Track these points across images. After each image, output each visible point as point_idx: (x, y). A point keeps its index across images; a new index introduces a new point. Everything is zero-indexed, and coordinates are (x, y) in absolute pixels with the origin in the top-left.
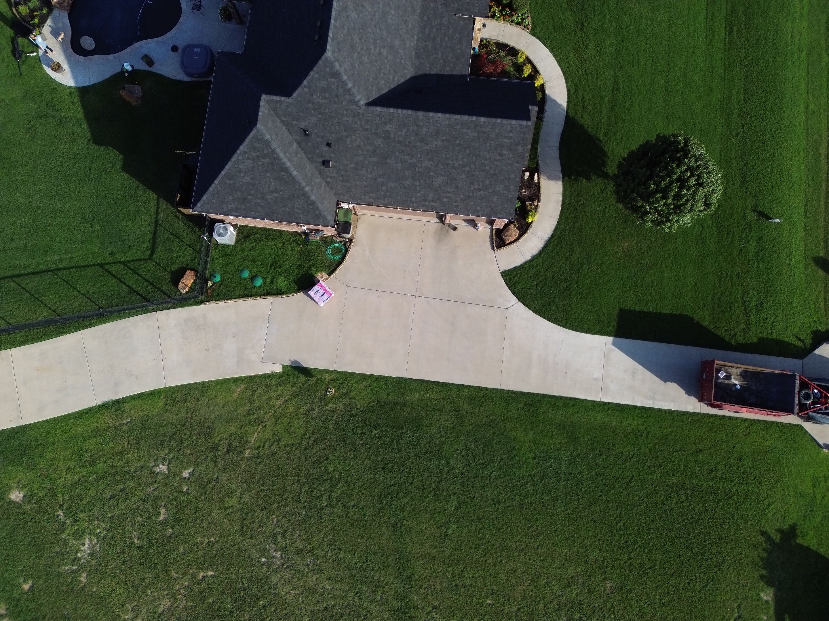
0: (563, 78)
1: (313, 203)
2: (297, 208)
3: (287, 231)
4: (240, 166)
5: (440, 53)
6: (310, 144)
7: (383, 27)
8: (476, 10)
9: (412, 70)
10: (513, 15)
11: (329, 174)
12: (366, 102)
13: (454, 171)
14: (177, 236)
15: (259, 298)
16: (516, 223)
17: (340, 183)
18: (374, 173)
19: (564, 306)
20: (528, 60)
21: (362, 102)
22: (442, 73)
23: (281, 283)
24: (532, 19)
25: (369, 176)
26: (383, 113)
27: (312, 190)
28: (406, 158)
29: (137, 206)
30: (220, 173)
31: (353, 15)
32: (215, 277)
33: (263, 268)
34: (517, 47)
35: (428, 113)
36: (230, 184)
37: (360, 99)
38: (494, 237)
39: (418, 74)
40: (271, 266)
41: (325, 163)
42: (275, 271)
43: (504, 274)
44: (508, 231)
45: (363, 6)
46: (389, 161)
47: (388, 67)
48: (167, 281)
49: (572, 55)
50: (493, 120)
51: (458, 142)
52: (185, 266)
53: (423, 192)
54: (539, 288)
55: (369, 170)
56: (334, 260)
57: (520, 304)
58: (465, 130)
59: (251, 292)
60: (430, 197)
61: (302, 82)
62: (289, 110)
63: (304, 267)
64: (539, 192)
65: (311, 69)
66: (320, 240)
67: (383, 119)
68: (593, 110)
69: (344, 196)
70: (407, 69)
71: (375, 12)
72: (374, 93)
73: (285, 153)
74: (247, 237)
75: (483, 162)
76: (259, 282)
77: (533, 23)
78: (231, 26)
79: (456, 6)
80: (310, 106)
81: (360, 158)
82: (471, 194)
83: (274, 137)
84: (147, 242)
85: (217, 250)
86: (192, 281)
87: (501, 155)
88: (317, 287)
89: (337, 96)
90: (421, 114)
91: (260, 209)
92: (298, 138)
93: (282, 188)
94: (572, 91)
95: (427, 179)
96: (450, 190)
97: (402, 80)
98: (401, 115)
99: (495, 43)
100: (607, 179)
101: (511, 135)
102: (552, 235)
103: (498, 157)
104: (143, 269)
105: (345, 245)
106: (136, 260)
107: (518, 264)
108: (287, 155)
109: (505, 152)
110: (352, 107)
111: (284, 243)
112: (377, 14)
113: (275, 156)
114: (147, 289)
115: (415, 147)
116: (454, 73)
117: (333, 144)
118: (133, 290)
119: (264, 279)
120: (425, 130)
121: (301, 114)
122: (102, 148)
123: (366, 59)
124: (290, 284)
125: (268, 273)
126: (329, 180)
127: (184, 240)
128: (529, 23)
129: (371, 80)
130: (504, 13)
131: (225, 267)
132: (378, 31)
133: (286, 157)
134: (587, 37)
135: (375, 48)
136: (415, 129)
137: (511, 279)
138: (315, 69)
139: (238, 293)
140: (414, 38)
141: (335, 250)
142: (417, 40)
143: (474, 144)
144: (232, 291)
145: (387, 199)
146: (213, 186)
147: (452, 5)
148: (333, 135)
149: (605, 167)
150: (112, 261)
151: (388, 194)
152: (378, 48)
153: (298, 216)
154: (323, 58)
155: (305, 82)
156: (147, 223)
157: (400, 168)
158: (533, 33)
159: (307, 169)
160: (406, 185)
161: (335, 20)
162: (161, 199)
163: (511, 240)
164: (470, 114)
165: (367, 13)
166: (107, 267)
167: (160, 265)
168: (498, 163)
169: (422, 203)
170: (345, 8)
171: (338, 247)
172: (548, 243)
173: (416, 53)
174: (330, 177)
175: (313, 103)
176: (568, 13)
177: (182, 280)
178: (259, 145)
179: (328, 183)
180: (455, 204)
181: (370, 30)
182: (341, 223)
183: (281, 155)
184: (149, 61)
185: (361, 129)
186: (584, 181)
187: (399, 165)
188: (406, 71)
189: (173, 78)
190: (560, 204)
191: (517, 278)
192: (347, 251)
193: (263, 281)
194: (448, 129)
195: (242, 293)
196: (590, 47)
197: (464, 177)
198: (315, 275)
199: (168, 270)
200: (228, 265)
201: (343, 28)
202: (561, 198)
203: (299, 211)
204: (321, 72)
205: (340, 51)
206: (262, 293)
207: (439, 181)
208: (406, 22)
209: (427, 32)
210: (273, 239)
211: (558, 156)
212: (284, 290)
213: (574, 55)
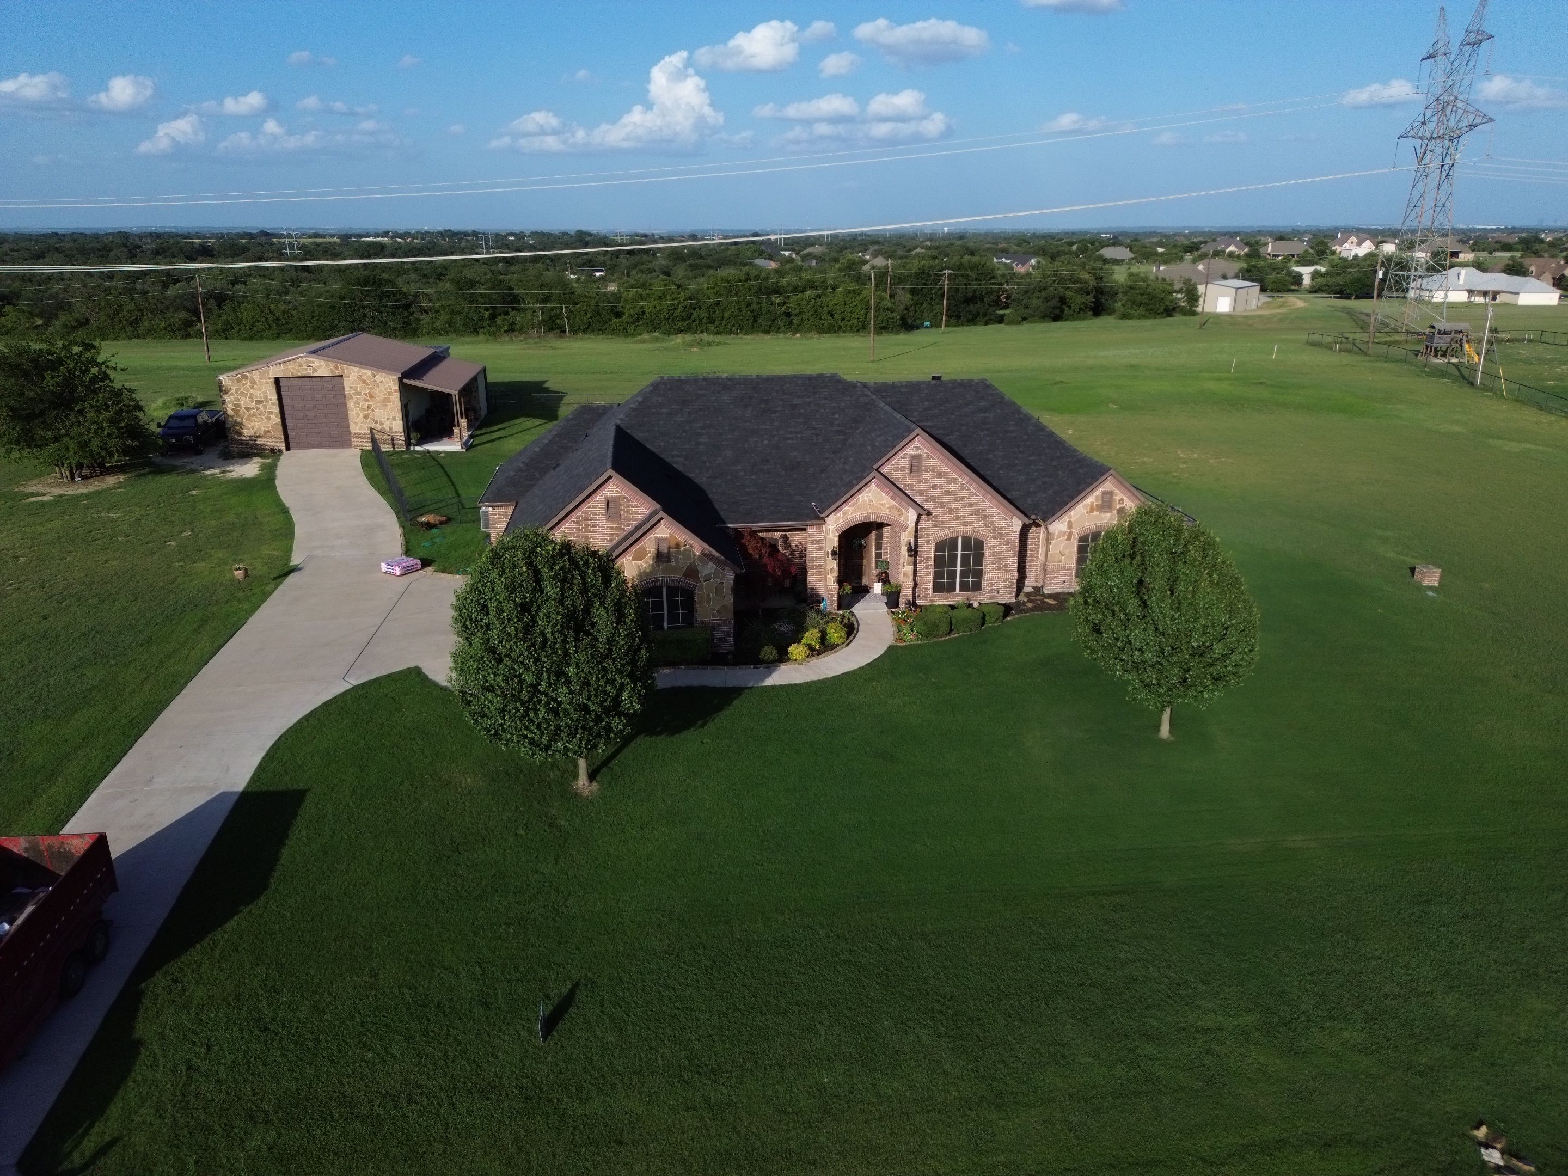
0: (824, 678)
9: (703, 479)
12: (621, 424)
21: (619, 421)
24: (918, 645)
39: (702, 487)
42: (442, 549)
43: (416, 668)
47: (687, 447)
57: (349, 687)
63: (448, 559)
70: (701, 473)
77: (911, 645)
97: (678, 467)
107: (429, 677)
125: (440, 546)
128: (908, 642)
158: (891, 648)
161: (703, 380)
165: (740, 413)
188: (697, 471)
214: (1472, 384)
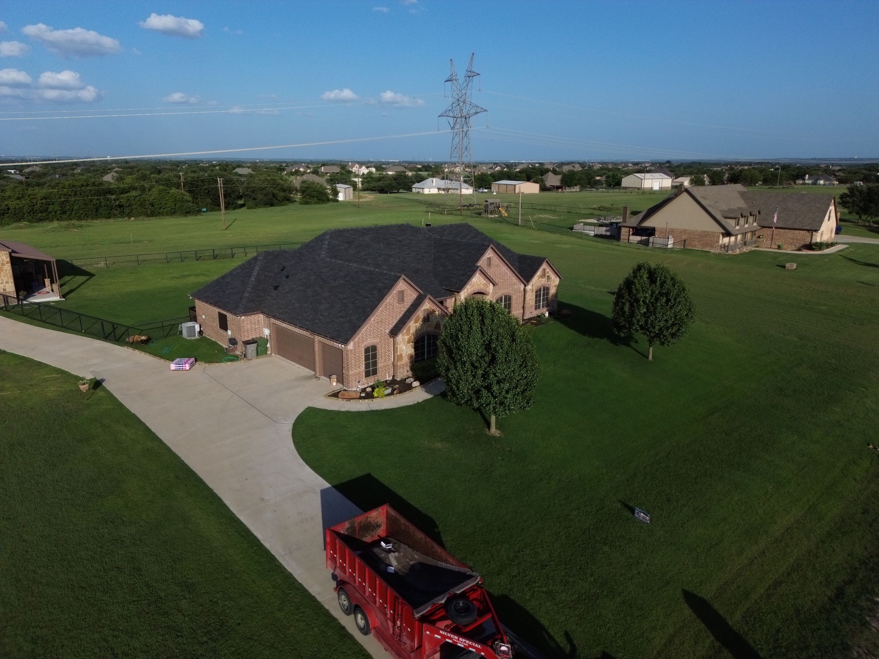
1: (243, 298)
4: (234, 272)
6: (279, 275)
7: (382, 257)
8: (457, 286)
13: (337, 301)
16: (363, 393)
17: (271, 301)
18: (294, 297)
21: (323, 256)
25: (290, 298)
28: (318, 289)
31: (367, 239)
32: (152, 343)
36: (220, 281)
41: (276, 287)
43: (310, 408)
44: (351, 393)
45: (379, 243)
46: (307, 290)
51: (353, 282)
57: (291, 425)
59: (154, 353)
60: (310, 317)
69: (266, 309)
76: (166, 352)
82: (334, 319)
83: (265, 261)
85: (176, 338)
89: (315, 251)
91: (217, 298)
93: (238, 287)
96: (325, 314)
102: (383, 410)
107: (330, 409)
112: (385, 252)
113: (254, 268)
117: (289, 277)
131: (165, 343)
132: (377, 255)
133: (259, 271)
137: (309, 413)
141: (229, 359)
147: (444, 283)
148: (294, 271)
151: (289, 311)
154: (325, 232)
160: (304, 307)
163: (345, 397)
165: (378, 246)
168: (366, 299)
172: (373, 412)
174: (271, 296)
179: (266, 299)
180: (320, 325)
181: (371, 250)
183: (257, 268)
185: (310, 269)
190: (415, 403)
194: (353, 274)
197: (340, 306)
200: (168, 343)
201: (353, 235)
202: (419, 401)
204: (318, 239)
205: (338, 236)
214: (517, 225)
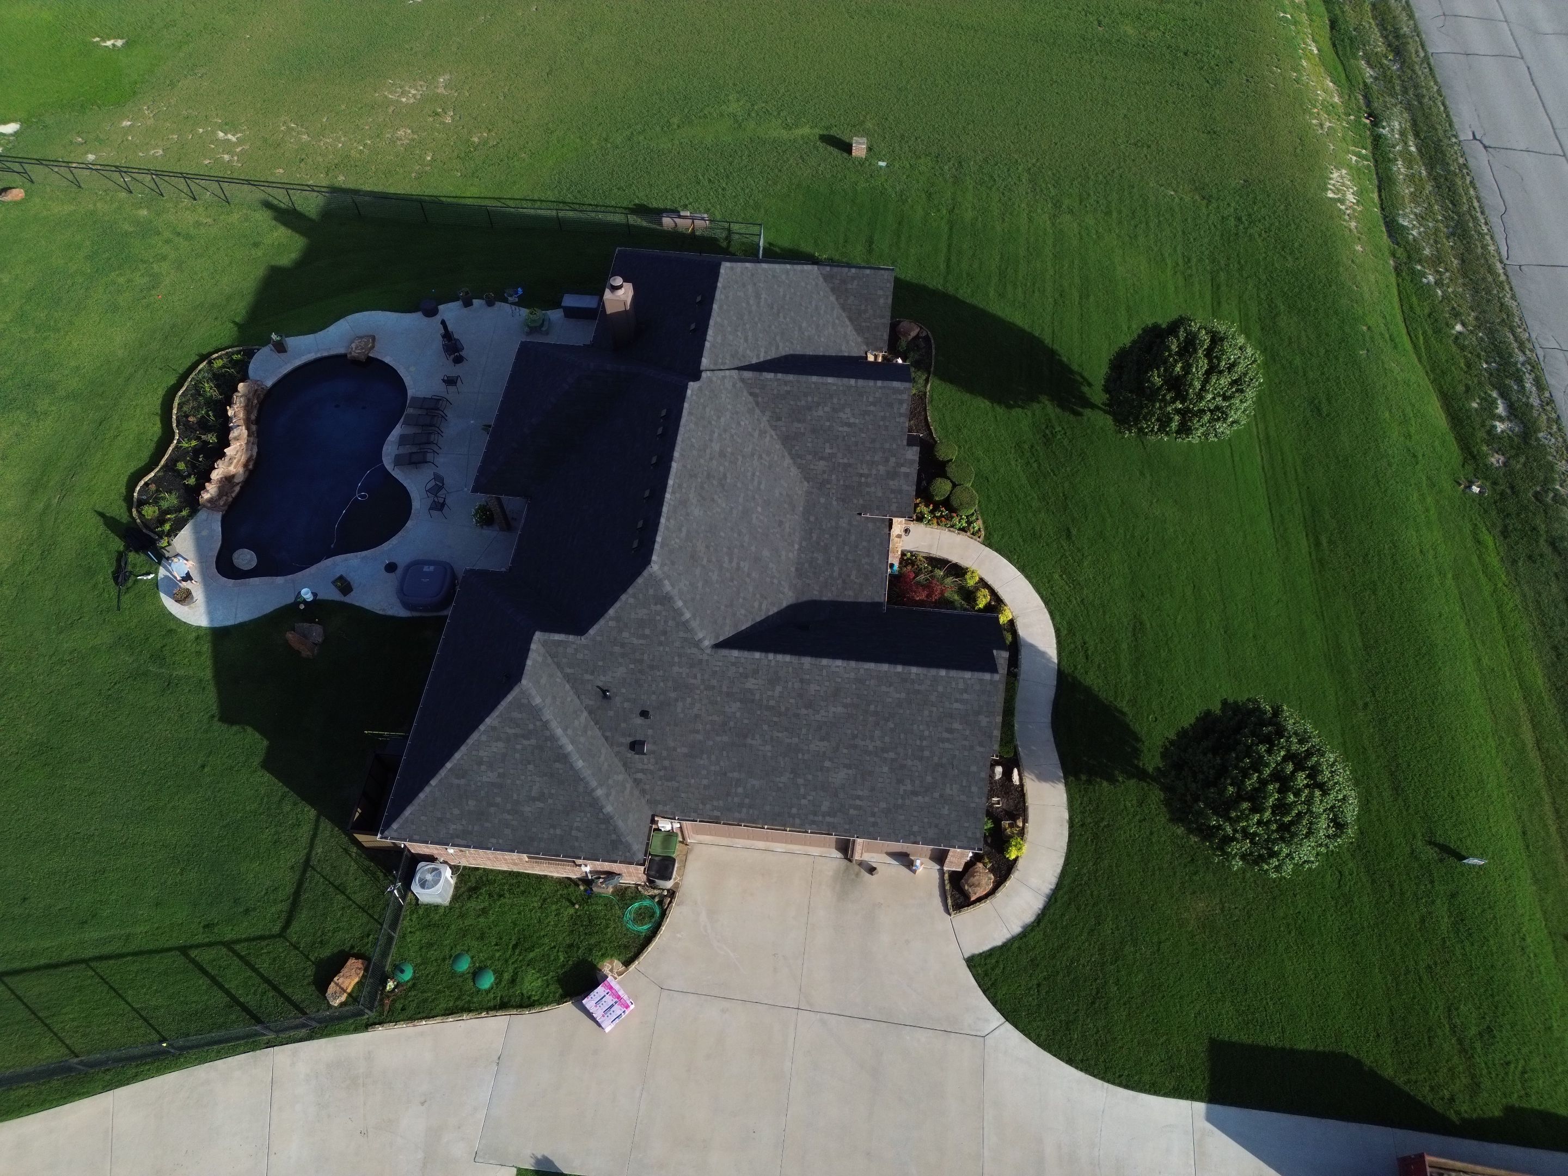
0: (1046, 610)
1: (608, 820)
2: (578, 829)
3: (552, 877)
4: (482, 753)
5: (836, 569)
6: (611, 713)
7: (744, 531)
8: (894, 508)
9: (790, 594)
10: (952, 517)
11: (640, 766)
12: (713, 642)
13: (868, 758)
14: (340, 889)
15: (484, 1014)
16: (987, 860)
17: (659, 783)
18: (722, 764)
19: (1098, 1031)
20: (983, 583)
21: (707, 643)
22: (840, 599)
23: (531, 983)
24: (984, 523)
25: (713, 768)
26: (743, 660)
27: (608, 795)
28: (780, 735)
29: (277, 833)
30: (442, 765)
31: (697, 512)
32: (402, 971)
33: (498, 951)
34: (964, 563)
35: (819, 660)
36: (458, 786)
37: (704, 638)
38: (948, 887)
39: (800, 601)
40: (515, 947)
41: (636, 746)
42: (521, 958)
43: (973, 963)
44: (974, 877)
45: (713, 500)
46: (749, 741)
47: (751, 589)
48: (306, 982)
49: (1056, 576)
50: (933, 672)
51: (872, 707)
52: (347, 949)
53: (810, 798)
54: (1043, 992)
55: (713, 758)
56: (638, 934)
57: (1008, 1026)
58: (884, 688)
59: (469, 1002)
60: (825, 807)
61: (606, 611)
62: (580, 656)
63: (579, 948)
64: (1024, 802)
65: (624, 590)
66: (613, 893)
67: (741, 670)
68: (1105, 662)
69: (665, 805)
70: (783, 593)
71: (732, 508)
72: (727, 628)
73: (565, 729)
74: (474, 890)
75: (918, 742)
76: (487, 981)
77: (986, 528)
78: (490, 533)
79: (861, 502)
80: (617, 649)
81: (700, 737)
82: (900, 801)
83: (548, 701)
84: (282, 901)
85: (415, 916)
86: (357, 980)
87: (950, 731)
88: (600, 990)
89: (664, 633)
90: (807, 661)
91: (507, 831)
92: (591, 703)
93: (553, 791)
94: (1064, 632)
95: (819, 773)
96: (860, 793)
97: (773, 610)
98: (773, 664)
99: (926, 558)
100: (1145, 781)
101: (965, 696)
102: (1057, 884)
103: (946, 735)
104: (264, 957)
105: (660, 903)
106: (254, 939)
107: (998, 942)
108: (570, 732)
109: (956, 726)
110: (689, 651)
111: (545, 900)
112: (735, 512)
113: (548, 733)
114: (265, 997)
115: (797, 716)
116: (860, 600)
117: (651, 713)
118: (234, 999)
119: (499, 974)
120: (813, 688)
121: (600, 663)
122: (235, 728)
123: (715, 577)
124: (548, 986)
125: (506, 961)
126: (640, 776)
127: (353, 897)
128: (979, 529)
129: (723, 607)
130: (938, 514)
131: (424, 950)
132: (735, 535)
133: (567, 735)
134: (1079, 550)
135: (731, 561)
136: (797, 685)
137: (986, 975)
138: (631, 590)
139: (443, 1005)
140: (793, 546)
141: (641, 914)
142: (799, 549)
143: (901, 711)
144: (433, 1001)
145: (744, 810)
146: (427, 789)
147: (855, 501)
148: (654, 697)
149: (1139, 759)
150: (207, 940)
151: (747, 801)
152: (735, 560)
153: (577, 844)
154: (645, 573)
155: (611, 612)
156: (289, 864)
157: (769, 754)
158: (988, 543)
159: (602, 758)
160: (781, 785)
161: (668, 519)
162: (322, 818)
163: (981, 892)
164: (893, 661)
165: (719, 510)
166: (193, 953)
167: (297, 949)
168: (947, 745)
169: (811, 817)
170: (684, 503)
171: (646, 907)
172: (1052, 899)
173: (797, 569)
174: (642, 771)
175: (623, 645)
176: (1043, 515)
177: (336, 979)
178: (520, 716)
179: (637, 782)
180: (872, 819)
181: (722, 534)
182: (657, 859)
183: (559, 732)
184: (344, 585)
185: (702, 687)
186: (1105, 784)
187: (768, 748)
188: (781, 596)
189: (381, 613)
190: (1066, 826)
191: (998, 971)
192: (664, 914)
193: (496, 979)
194: (854, 686)
195: (451, 1004)
196: (1085, 564)
197: (886, 769)
198: (599, 966)
199: (313, 959)
200: (430, 945)
201: (680, 530)
202: (1066, 816)
203: (580, 835)
204: (641, 596)
205: (673, 563)
206: (492, 1004)
207: (839, 777)
208: (781, 523)
209: (814, 538)
210: (523, 892)
211: (1052, 739)
212: (536, 998)
213: (1061, 576)
